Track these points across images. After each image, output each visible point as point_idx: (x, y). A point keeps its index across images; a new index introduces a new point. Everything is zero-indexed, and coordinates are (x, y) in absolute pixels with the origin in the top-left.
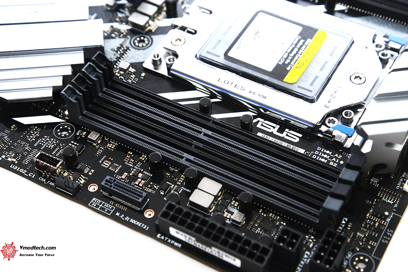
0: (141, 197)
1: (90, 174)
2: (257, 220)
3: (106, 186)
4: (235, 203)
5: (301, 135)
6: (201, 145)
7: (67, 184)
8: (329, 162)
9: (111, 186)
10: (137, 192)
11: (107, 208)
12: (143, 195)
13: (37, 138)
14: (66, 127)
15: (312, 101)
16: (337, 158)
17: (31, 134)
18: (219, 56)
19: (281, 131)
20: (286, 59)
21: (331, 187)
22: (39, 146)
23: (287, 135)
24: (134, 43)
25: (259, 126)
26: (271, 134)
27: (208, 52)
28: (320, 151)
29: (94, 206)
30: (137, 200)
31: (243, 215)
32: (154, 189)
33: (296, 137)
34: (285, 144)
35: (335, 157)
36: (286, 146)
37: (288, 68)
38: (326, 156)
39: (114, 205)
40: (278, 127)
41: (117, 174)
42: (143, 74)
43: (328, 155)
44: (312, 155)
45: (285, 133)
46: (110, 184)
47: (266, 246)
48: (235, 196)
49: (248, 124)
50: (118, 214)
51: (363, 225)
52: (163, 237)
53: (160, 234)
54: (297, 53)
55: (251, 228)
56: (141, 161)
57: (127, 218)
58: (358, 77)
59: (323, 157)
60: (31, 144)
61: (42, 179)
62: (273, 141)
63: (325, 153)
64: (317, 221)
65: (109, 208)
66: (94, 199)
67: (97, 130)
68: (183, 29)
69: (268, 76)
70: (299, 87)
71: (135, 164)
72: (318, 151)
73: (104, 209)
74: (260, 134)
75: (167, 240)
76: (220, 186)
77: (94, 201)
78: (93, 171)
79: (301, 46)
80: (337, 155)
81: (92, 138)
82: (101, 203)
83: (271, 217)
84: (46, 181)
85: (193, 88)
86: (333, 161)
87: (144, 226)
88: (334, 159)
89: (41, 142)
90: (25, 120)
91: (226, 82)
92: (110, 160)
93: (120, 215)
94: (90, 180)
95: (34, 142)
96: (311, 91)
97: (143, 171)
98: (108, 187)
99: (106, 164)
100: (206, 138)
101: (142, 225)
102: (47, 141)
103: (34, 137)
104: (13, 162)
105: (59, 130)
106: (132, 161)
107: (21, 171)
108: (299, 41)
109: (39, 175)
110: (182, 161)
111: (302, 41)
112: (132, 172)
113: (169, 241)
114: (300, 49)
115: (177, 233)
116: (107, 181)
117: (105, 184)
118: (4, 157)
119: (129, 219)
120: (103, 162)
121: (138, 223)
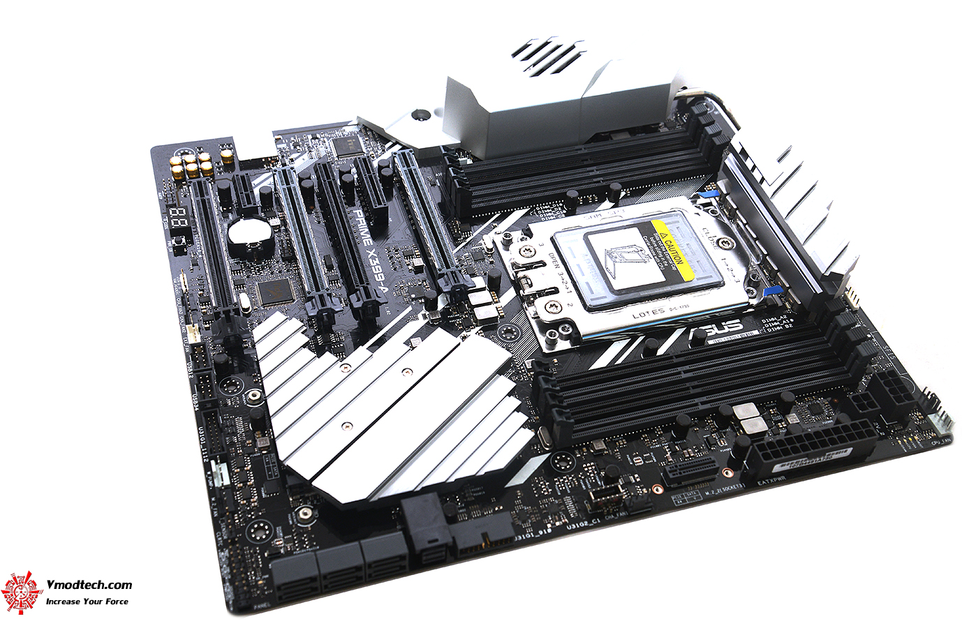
1: (638, 480)
2: (803, 411)
3: (676, 476)
4: (773, 411)
5: (738, 321)
6: (695, 383)
8: (783, 327)
11: (692, 496)
13: (552, 486)
15: (720, 285)
16: (785, 320)
17: (541, 488)
18: (605, 297)
19: (720, 327)
20: (661, 261)
23: (729, 328)
24: (504, 338)
26: (719, 336)
28: (767, 323)
29: (681, 504)
30: (714, 467)
31: (794, 414)
32: (704, 450)
33: (736, 325)
34: (738, 336)
35: (783, 319)
36: (740, 337)
37: (674, 268)
38: (775, 324)
39: (695, 489)
40: (714, 326)
41: (660, 461)
42: (556, 361)
43: (776, 321)
44: (766, 330)
50: (707, 493)
52: (764, 482)
53: (760, 480)
54: (662, 251)
56: (660, 436)
57: (719, 491)
58: (724, 242)
59: (776, 326)
60: (555, 496)
61: (609, 517)
62: (726, 340)
63: (772, 322)
65: (694, 495)
66: (673, 498)
68: (539, 294)
69: (669, 285)
70: (698, 279)
71: (660, 443)
72: (765, 324)
73: (692, 499)
74: (711, 342)
75: (770, 481)
76: (753, 405)
77: (675, 499)
78: (636, 476)
80: (781, 317)
82: (683, 496)
84: (615, 516)
85: (611, 342)
86: (785, 324)
88: (784, 322)
89: (559, 488)
90: (520, 479)
91: (643, 314)
92: (636, 456)
93: (710, 493)
94: (646, 486)
95: (554, 490)
96: (711, 276)
97: (674, 443)
98: (679, 475)
99: (637, 461)
100: (690, 375)
101: (736, 486)
102: (563, 482)
103: (547, 487)
104: (565, 524)
105: (558, 466)
106: (655, 442)
107: (582, 524)
108: (650, 240)
109: (601, 516)
110: (701, 407)
111: (652, 239)
112: (667, 450)
113: (772, 481)
114: (659, 246)
115: (782, 466)
116: (670, 472)
117: (674, 475)
118: (549, 526)
119: (722, 490)
120: (633, 462)
121: (732, 487)
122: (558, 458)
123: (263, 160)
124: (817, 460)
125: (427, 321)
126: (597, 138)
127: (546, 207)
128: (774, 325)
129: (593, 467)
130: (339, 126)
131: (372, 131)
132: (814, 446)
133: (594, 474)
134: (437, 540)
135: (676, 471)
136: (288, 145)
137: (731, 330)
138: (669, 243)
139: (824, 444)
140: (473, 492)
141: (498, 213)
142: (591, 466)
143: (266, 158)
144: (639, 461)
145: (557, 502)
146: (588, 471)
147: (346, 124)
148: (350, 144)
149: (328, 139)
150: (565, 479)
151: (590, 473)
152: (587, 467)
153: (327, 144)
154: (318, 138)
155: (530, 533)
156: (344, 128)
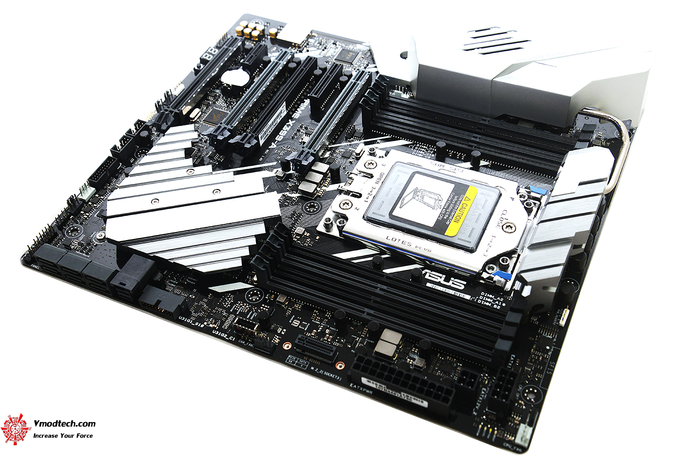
0: (332, 351)
1: (283, 333)
2: (436, 363)
3: (300, 344)
4: (415, 350)
5: (465, 283)
6: (379, 300)
7: (265, 344)
8: (493, 305)
9: (304, 344)
10: (327, 347)
11: (302, 363)
12: (333, 349)
13: (232, 304)
14: (255, 291)
15: (471, 251)
16: (499, 301)
17: (226, 301)
18: (384, 216)
19: (447, 280)
20: (444, 215)
21: (500, 329)
22: (235, 312)
23: (453, 283)
24: (306, 209)
25: (427, 277)
26: (439, 284)
27: (373, 213)
28: (484, 296)
29: (290, 363)
30: (328, 354)
31: (424, 360)
32: (342, 343)
33: (460, 284)
34: (452, 292)
35: (498, 300)
36: (453, 294)
37: (448, 223)
38: (489, 300)
39: (308, 360)
40: (444, 276)
41: (307, 331)
42: (318, 238)
43: (491, 299)
44: (477, 300)
45: (451, 282)
46: (303, 342)
47: (449, 388)
48: (415, 344)
49: (418, 277)
50: (312, 368)
51: (529, 360)
52: (355, 386)
53: (352, 383)
54: (453, 208)
55: (432, 372)
56: (326, 318)
57: (321, 372)
58: (509, 226)
59: (487, 301)
60: (228, 310)
61: (242, 342)
62: (441, 290)
63: (488, 298)
64: (490, 361)
65: (304, 364)
66: (289, 356)
67: (284, 293)
68: (348, 193)
69: (430, 231)
70: (459, 239)
71: (321, 321)
72: (482, 295)
73: (300, 365)
74: (429, 285)
75: (360, 388)
76: (400, 336)
77: (290, 358)
78: (285, 330)
79: (456, 202)
80: (499, 298)
81: (280, 301)
82: (296, 360)
83: (448, 360)
84: (246, 343)
85: (364, 247)
86: (496, 304)
87: (337, 377)
88: (497, 302)
89: (235, 307)
90: (219, 289)
91: (394, 240)
92: (299, 320)
93: (315, 369)
94: (284, 339)
95: (230, 308)
96: (470, 242)
97: (329, 327)
98: (302, 344)
99: (295, 323)
100: (382, 293)
101: (335, 377)
102: (241, 306)
103: (229, 303)
104: (214, 328)
105: (250, 296)
106: (318, 319)
107: (223, 335)
108: (453, 197)
109: (238, 338)
110: (364, 316)
111: (456, 197)
113: (361, 389)
114: (455, 204)
115: (368, 381)
116: (299, 339)
118: (205, 323)
119: (324, 372)
120: (292, 321)
121: (331, 375)
123: (293, 44)
125: (275, 175)
126: (504, 117)
127: (424, 147)
128: (487, 300)
129: (267, 310)
130: (355, 42)
131: (371, 53)
132: (396, 381)
134: (125, 285)
135: (304, 340)
136: (315, 42)
137: (453, 286)
138: (465, 205)
140: (189, 280)
141: (390, 136)
142: (266, 308)
143: (295, 44)
144: (296, 323)
145: (225, 314)
146: (261, 309)
147: (361, 43)
148: (349, 55)
149: (342, 47)
152: (264, 307)
153: (337, 50)
154: (336, 45)
155: (191, 320)
156: (357, 45)
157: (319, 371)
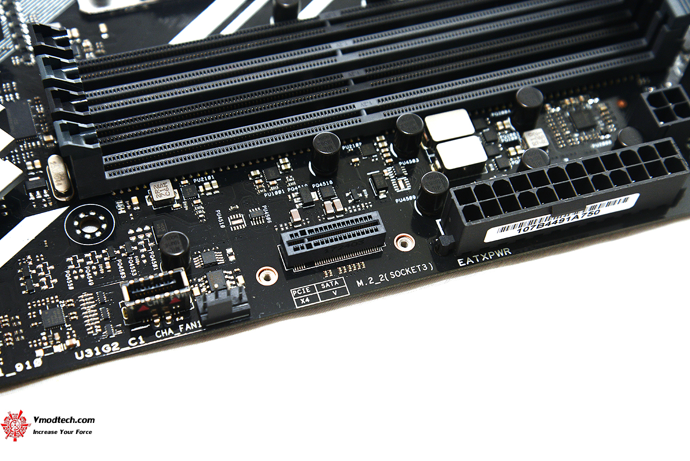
0: (376, 222)
1: (232, 258)
2: (558, 124)
4: (503, 125)
6: (361, 73)
9: (309, 246)
10: (361, 222)
11: (331, 287)
13: (59, 273)
14: (93, 214)
17: (36, 277)
22: (82, 286)
29: (307, 303)
31: (541, 130)
32: (363, 199)
39: (336, 274)
41: (277, 222)
46: (303, 244)
50: (360, 283)
52: (469, 261)
53: (463, 257)
55: (566, 143)
56: (287, 172)
57: (382, 278)
60: (61, 291)
61: (165, 333)
65: (334, 286)
66: (293, 292)
71: (283, 185)
73: (330, 294)
75: (480, 258)
76: (463, 114)
77: (297, 295)
78: (229, 250)
82: (312, 289)
87: (422, 267)
89: (72, 276)
92: (235, 212)
93: (365, 281)
94: (247, 269)
95: (62, 284)
97: (310, 186)
98: (306, 250)
99: (234, 223)
100: (354, 56)
101: (416, 269)
102: (83, 265)
103: (49, 275)
104: (72, 348)
105: (78, 232)
106: (274, 185)
107: (107, 349)
109: (148, 334)
110: (366, 119)
112: (295, 201)
113: (484, 257)
115: (503, 230)
116: (290, 244)
117: (295, 249)
118: (39, 353)
119: (389, 276)
120: (226, 223)
121: (407, 271)
122: (82, 216)
124: (569, 218)
129: (149, 235)
132: (565, 192)
133: (148, 248)
135: (302, 241)
139: (584, 188)
142: (144, 232)
144: (238, 222)
145: (63, 304)
146: (135, 244)
150: (87, 259)
151: (140, 247)
152: (136, 234)
157: (376, 279)
